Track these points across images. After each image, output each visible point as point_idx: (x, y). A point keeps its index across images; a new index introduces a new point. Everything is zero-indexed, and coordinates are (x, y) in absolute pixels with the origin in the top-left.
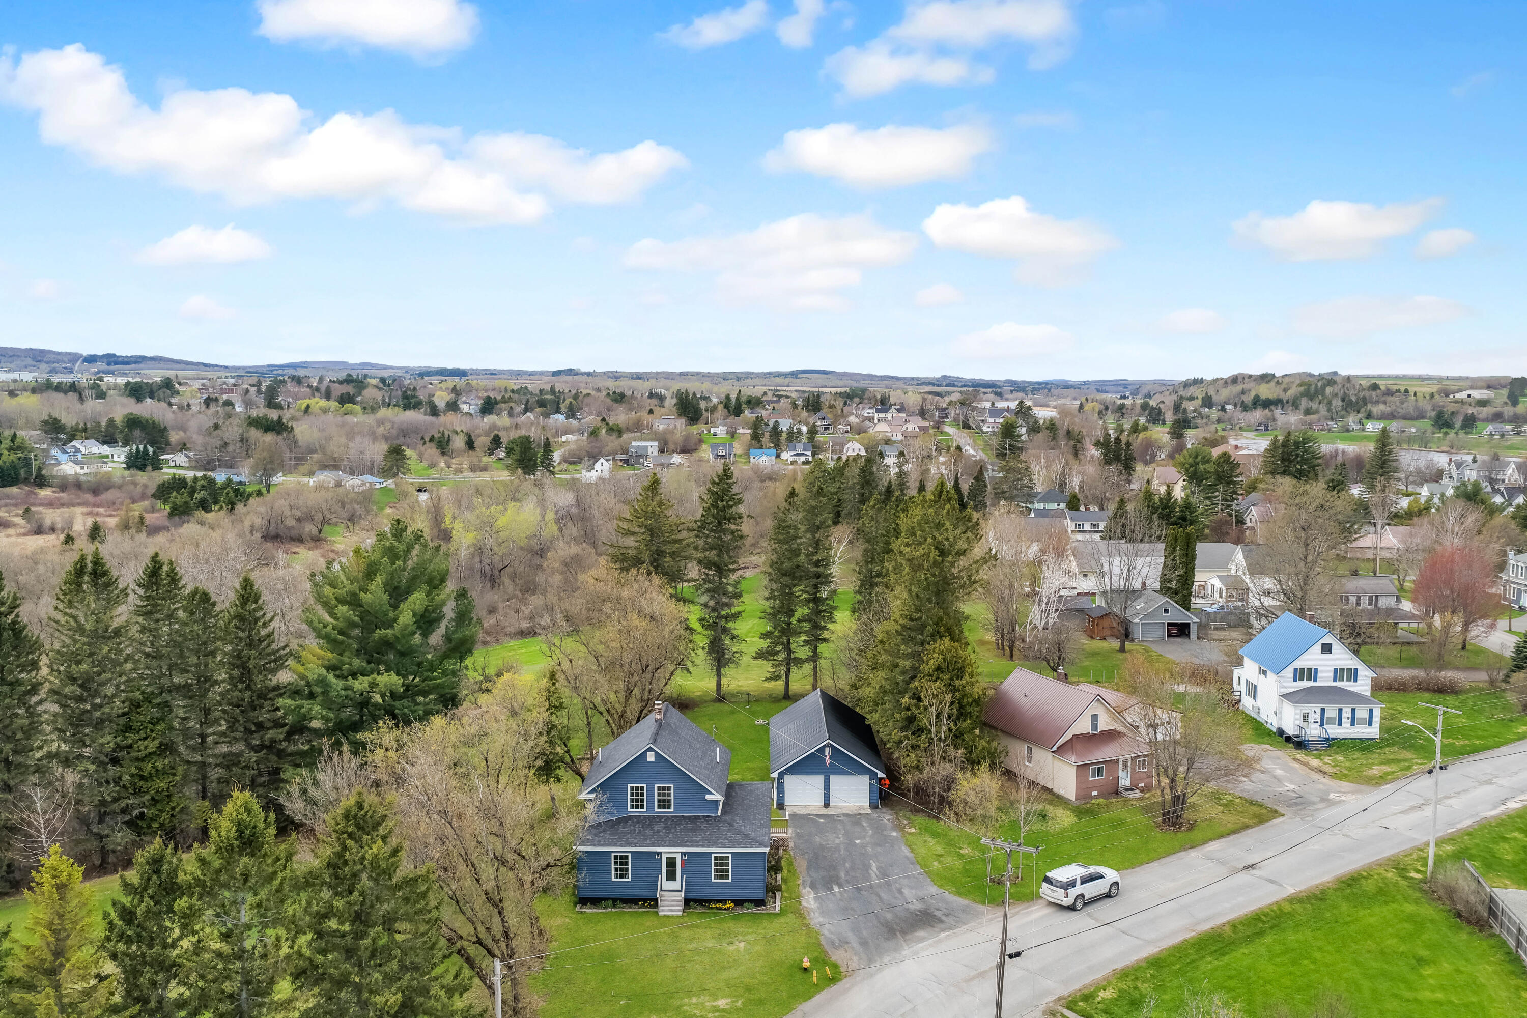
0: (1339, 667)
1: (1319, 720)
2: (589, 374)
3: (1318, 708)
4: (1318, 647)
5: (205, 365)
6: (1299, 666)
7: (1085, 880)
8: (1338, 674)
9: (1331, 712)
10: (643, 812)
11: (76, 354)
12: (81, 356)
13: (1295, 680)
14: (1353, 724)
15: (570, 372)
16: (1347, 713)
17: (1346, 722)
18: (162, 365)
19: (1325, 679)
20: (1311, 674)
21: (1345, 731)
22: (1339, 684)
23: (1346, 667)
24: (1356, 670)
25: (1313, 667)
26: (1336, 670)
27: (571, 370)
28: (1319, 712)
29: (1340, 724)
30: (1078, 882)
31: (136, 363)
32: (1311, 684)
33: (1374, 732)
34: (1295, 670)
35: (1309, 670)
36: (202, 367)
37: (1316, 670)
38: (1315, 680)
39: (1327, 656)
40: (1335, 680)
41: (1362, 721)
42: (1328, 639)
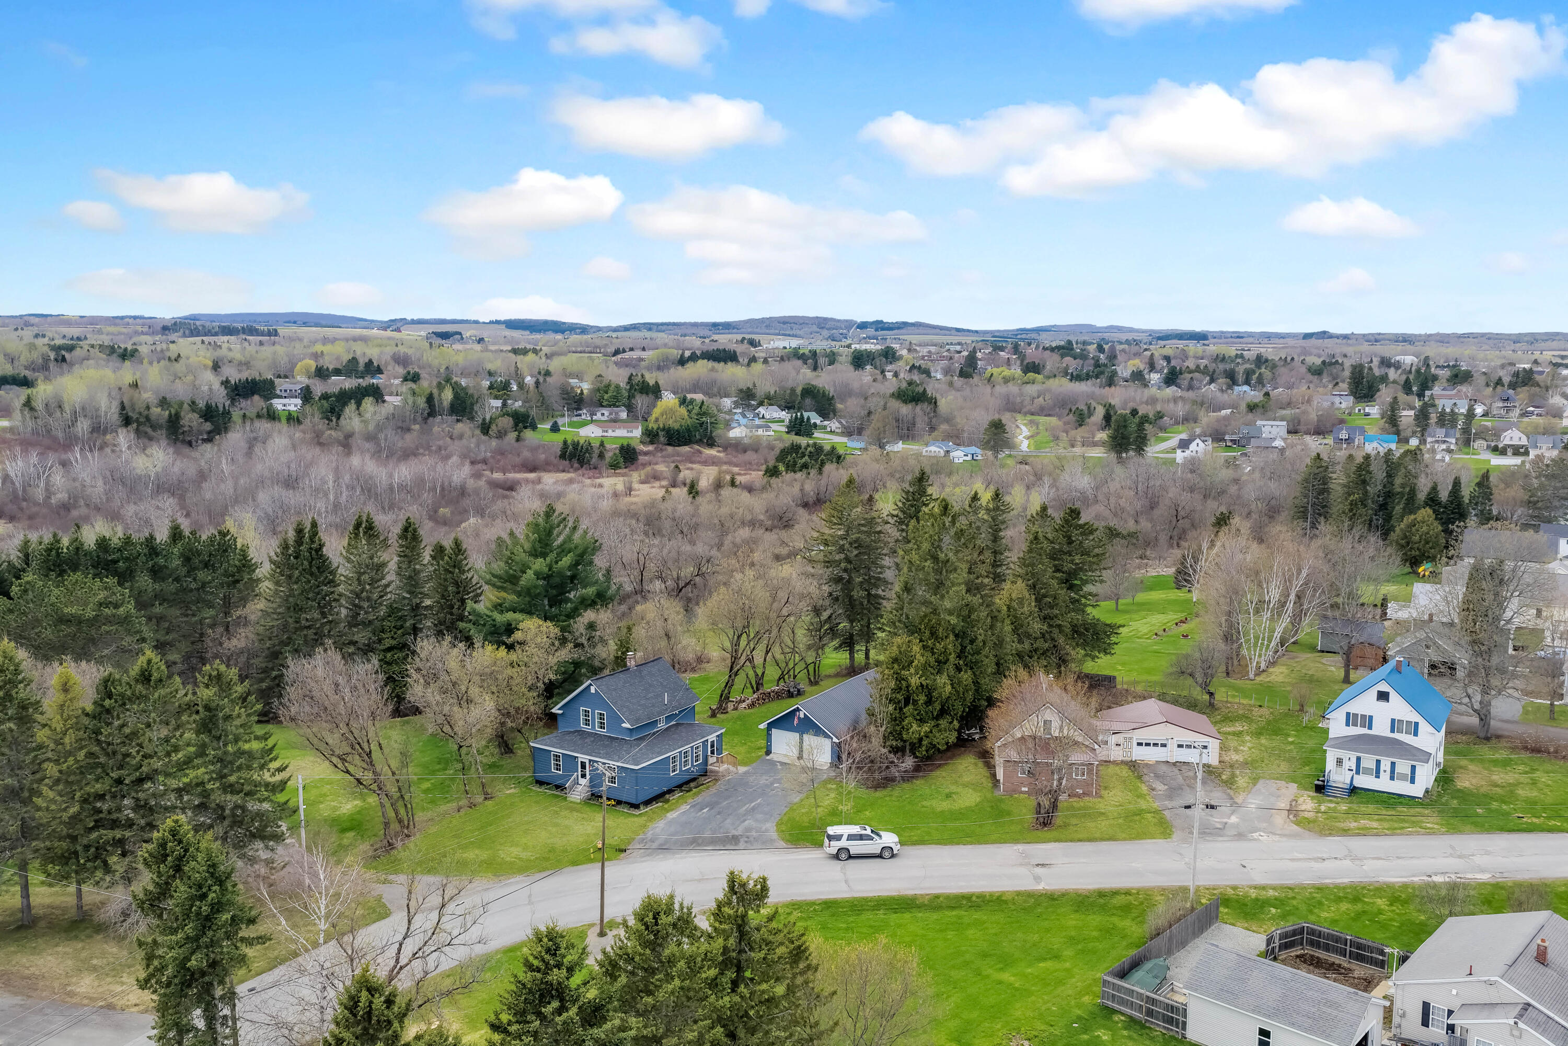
0: (1397, 718)
1: (1354, 768)
2: (1346, 337)
3: (1353, 756)
4: (1373, 693)
5: (958, 330)
6: (1353, 710)
7: (851, 837)
8: (1395, 725)
9: (1368, 762)
10: (588, 729)
11: (851, 321)
12: (855, 322)
13: (1348, 724)
14: (1392, 778)
15: (1324, 335)
16: (1386, 765)
17: (1385, 776)
18: (921, 330)
19: (1381, 728)
20: (1368, 721)
21: (1383, 784)
22: (1396, 736)
23: (1405, 719)
24: (1417, 724)
25: (1368, 714)
26: (1393, 721)
27: (1325, 332)
28: (1354, 760)
29: (1378, 777)
30: (845, 837)
31: (899, 328)
32: (1365, 731)
33: (1417, 790)
34: (1348, 714)
35: (1363, 716)
36: (954, 332)
37: (1371, 717)
38: (1370, 728)
39: (1383, 704)
40: (1392, 731)
41: (1403, 777)
42: (1384, 687)
